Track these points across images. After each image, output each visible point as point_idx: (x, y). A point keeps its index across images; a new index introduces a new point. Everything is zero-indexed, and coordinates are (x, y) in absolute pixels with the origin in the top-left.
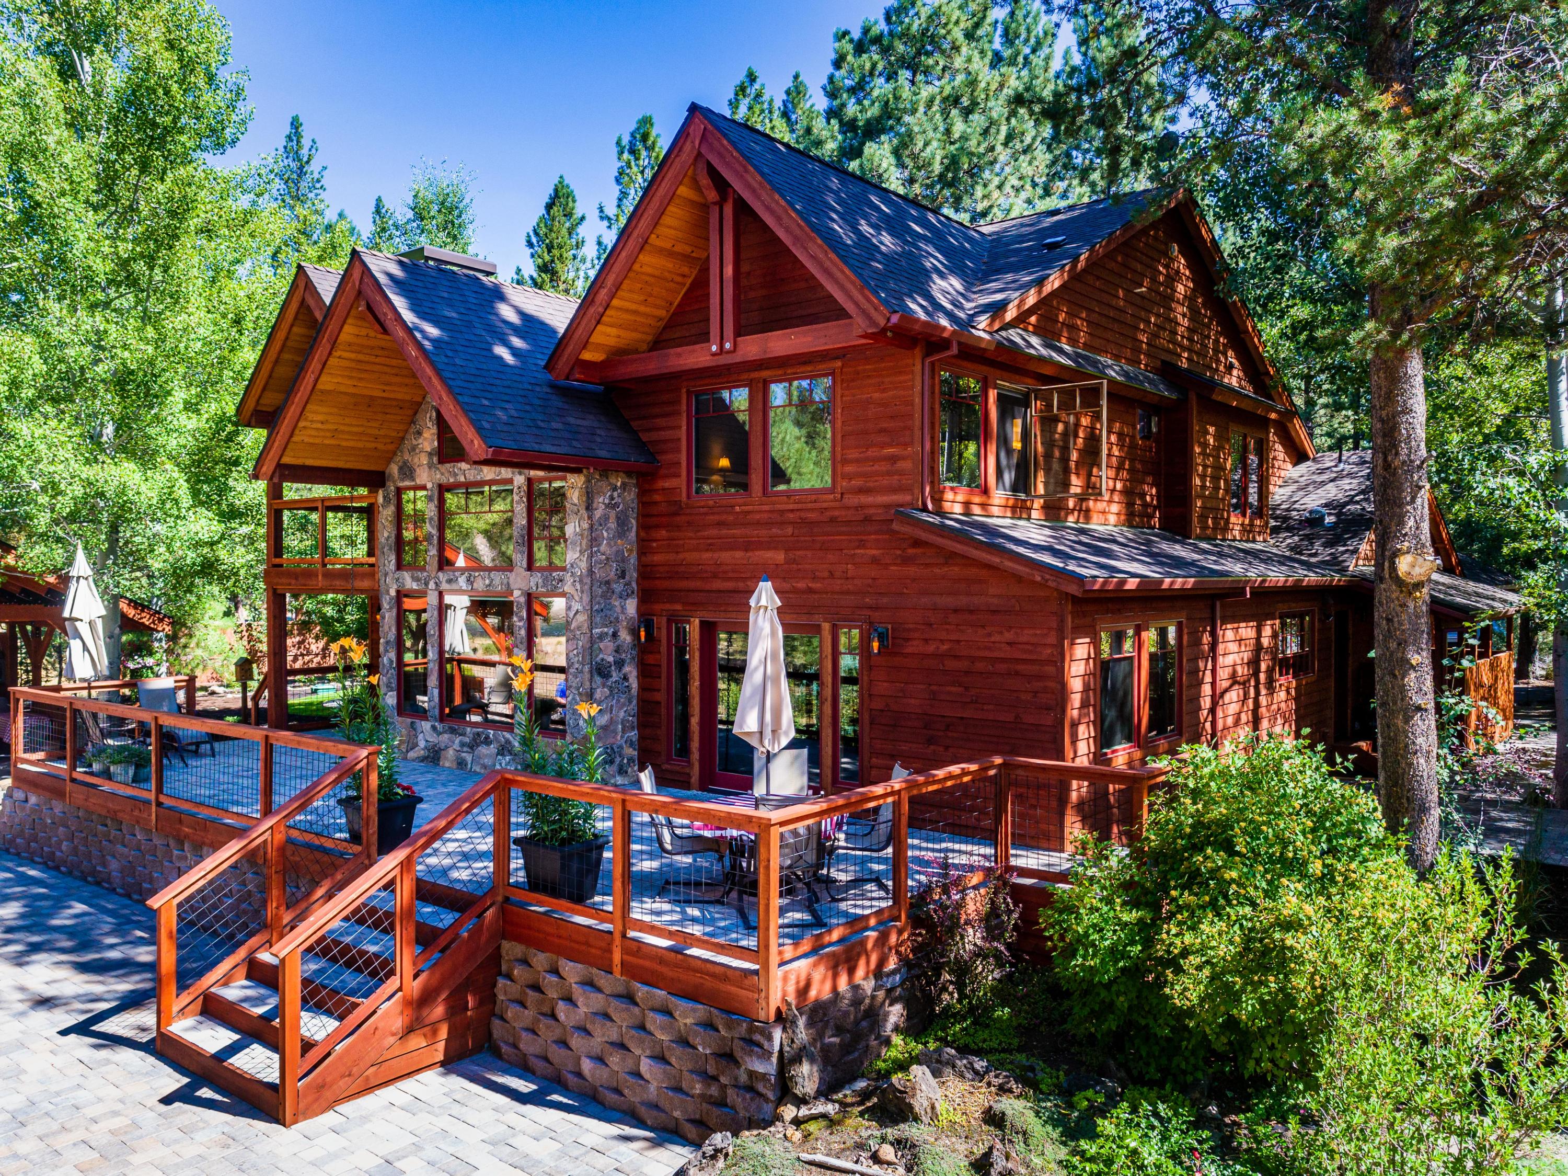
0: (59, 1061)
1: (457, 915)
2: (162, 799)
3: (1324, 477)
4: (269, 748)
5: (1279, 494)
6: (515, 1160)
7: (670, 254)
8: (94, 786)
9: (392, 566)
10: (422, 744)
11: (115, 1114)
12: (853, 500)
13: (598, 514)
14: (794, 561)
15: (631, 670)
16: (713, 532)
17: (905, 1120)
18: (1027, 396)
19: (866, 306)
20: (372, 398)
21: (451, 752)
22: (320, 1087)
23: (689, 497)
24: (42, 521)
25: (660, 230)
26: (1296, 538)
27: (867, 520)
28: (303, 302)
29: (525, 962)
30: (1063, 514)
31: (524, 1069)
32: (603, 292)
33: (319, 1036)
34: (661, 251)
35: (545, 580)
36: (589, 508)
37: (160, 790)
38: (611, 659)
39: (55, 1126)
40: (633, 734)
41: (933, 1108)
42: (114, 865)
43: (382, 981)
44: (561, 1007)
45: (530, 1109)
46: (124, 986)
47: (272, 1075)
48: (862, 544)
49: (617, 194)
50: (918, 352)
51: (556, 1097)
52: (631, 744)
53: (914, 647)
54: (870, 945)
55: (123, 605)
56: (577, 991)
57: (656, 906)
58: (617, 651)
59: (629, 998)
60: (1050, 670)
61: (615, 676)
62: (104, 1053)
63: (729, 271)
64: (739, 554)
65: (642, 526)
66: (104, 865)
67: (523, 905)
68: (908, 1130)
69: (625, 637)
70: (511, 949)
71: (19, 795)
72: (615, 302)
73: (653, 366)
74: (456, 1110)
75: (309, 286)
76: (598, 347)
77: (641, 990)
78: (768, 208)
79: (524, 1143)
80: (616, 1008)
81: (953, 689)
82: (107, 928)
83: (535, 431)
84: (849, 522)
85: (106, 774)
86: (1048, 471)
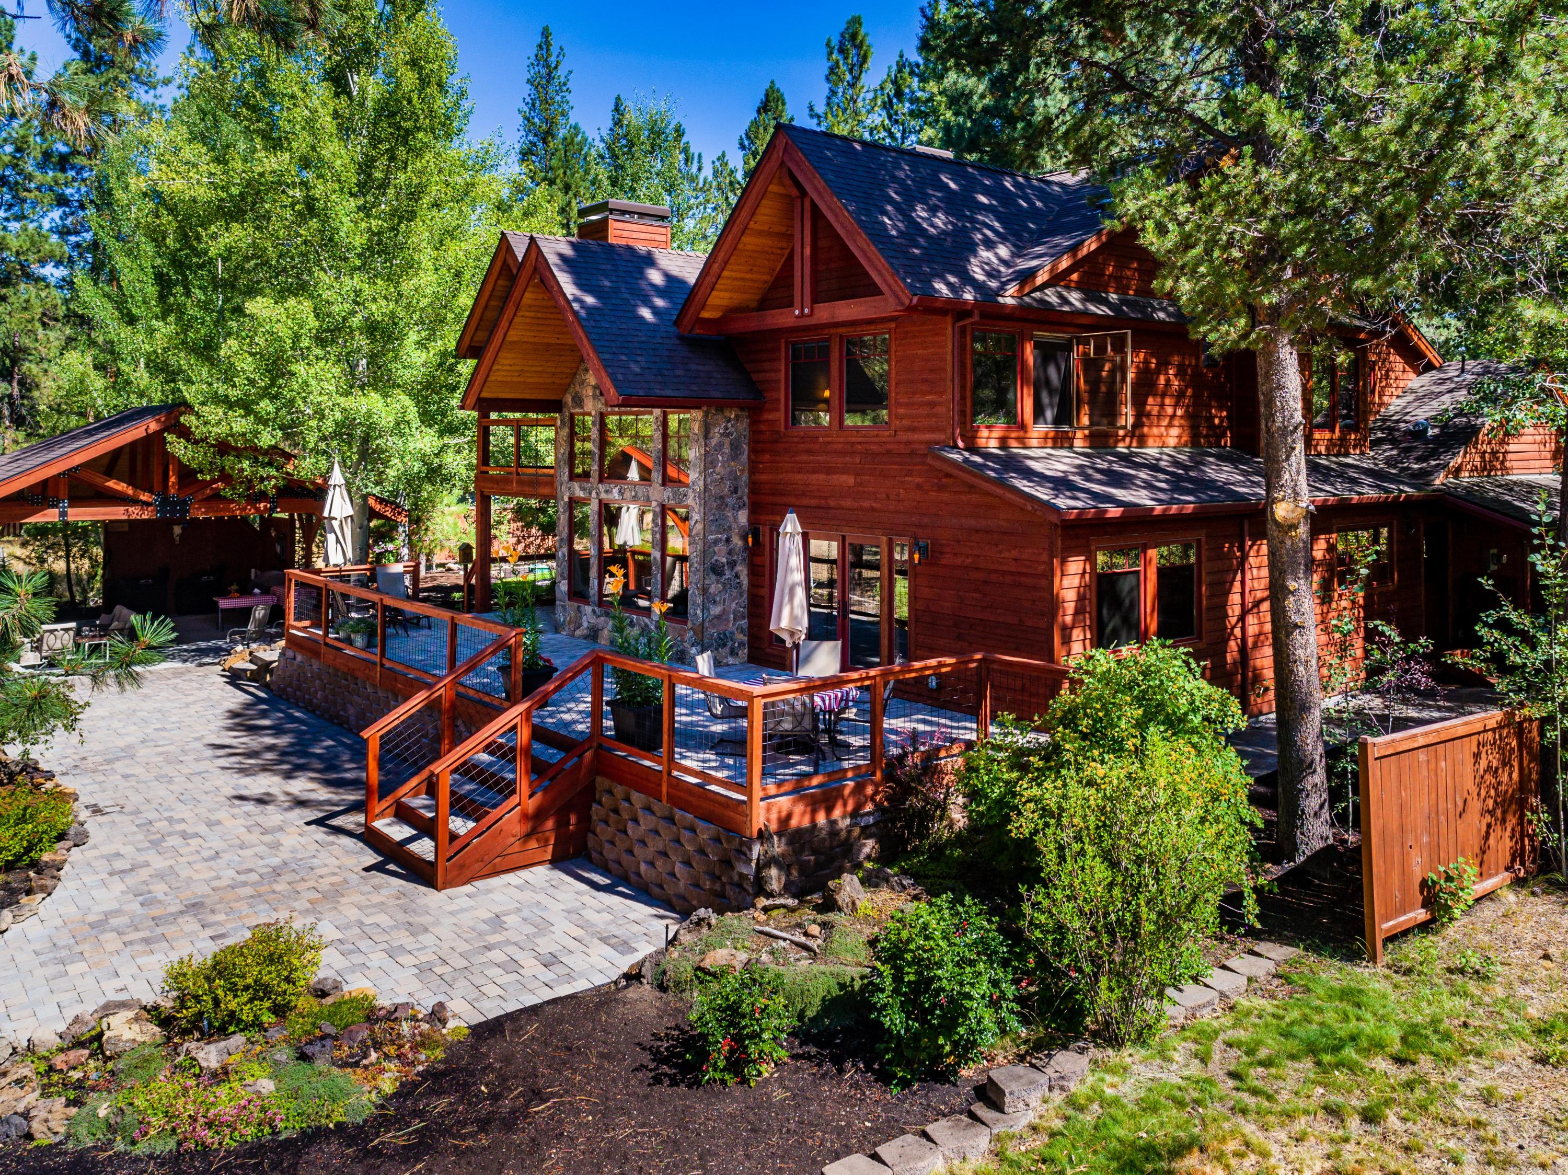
0: (303, 840)
1: (563, 755)
2: (385, 661)
3: (1443, 388)
4: (454, 626)
5: (1394, 404)
6: (580, 922)
7: (769, 234)
8: (340, 649)
9: (566, 477)
10: (585, 624)
11: (334, 874)
12: (904, 436)
13: (714, 442)
14: (861, 484)
15: (742, 570)
16: (804, 458)
17: (832, 910)
18: (1070, 341)
19: (896, 289)
20: (549, 345)
21: (606, 632)
22: (462, 867)
23: (786, 427)
24: (312, 439)
25: (757, 218)
26: (1394, 452)
27: (913, 453)
28: (505, 260)
29: (610, 792)
30: (1111, 441)
31: (604, 870)
32: (716, 266)
33: (462, 832)
34: (760, 233)
35: (674, 494)
36: (706, 437)
37: (383, 654)
38: (724, 560)
39: (298, 878)
40: (744, 623)
41: (854, 903)
42: (351, 711)
43: (507, 797)
44: (630, 825)
45: (602, 896)
46: (352, 797)
47: (431, 857)
48: (910, 473)
49: (826, 92)
50: (949, 319)
51: (620, 889)
52: (742, 631)
53: (946, 560)
54: (847, 792)
55: (371, 501)
56: (640, 813)
57: (707, 756)
58: (730, 553)
59: (671, 819)
60: (1044, 582)
61: (728, 574)
62: (332, 838)
63: (808, 251)
64: (822, 477)
65: (753, 451)
66: (345, 711)
67: (610, 750)
68: (831, 916)
69: (737, 542)
70: (602, 782)
71: (290, 653)
72: (725, 273)
73: (754, 323)
74: (551, 891)
75: (509, 249)
76: (715, 307)
77: (678, 813)
78: (829, 207)
79: (589, 914)
80: (662, 826)
81: (976, 595)
82: (346, 757)
83: (660, 378)
84: (900, 454)
85: (349, 641)
86: (1092, 404)
